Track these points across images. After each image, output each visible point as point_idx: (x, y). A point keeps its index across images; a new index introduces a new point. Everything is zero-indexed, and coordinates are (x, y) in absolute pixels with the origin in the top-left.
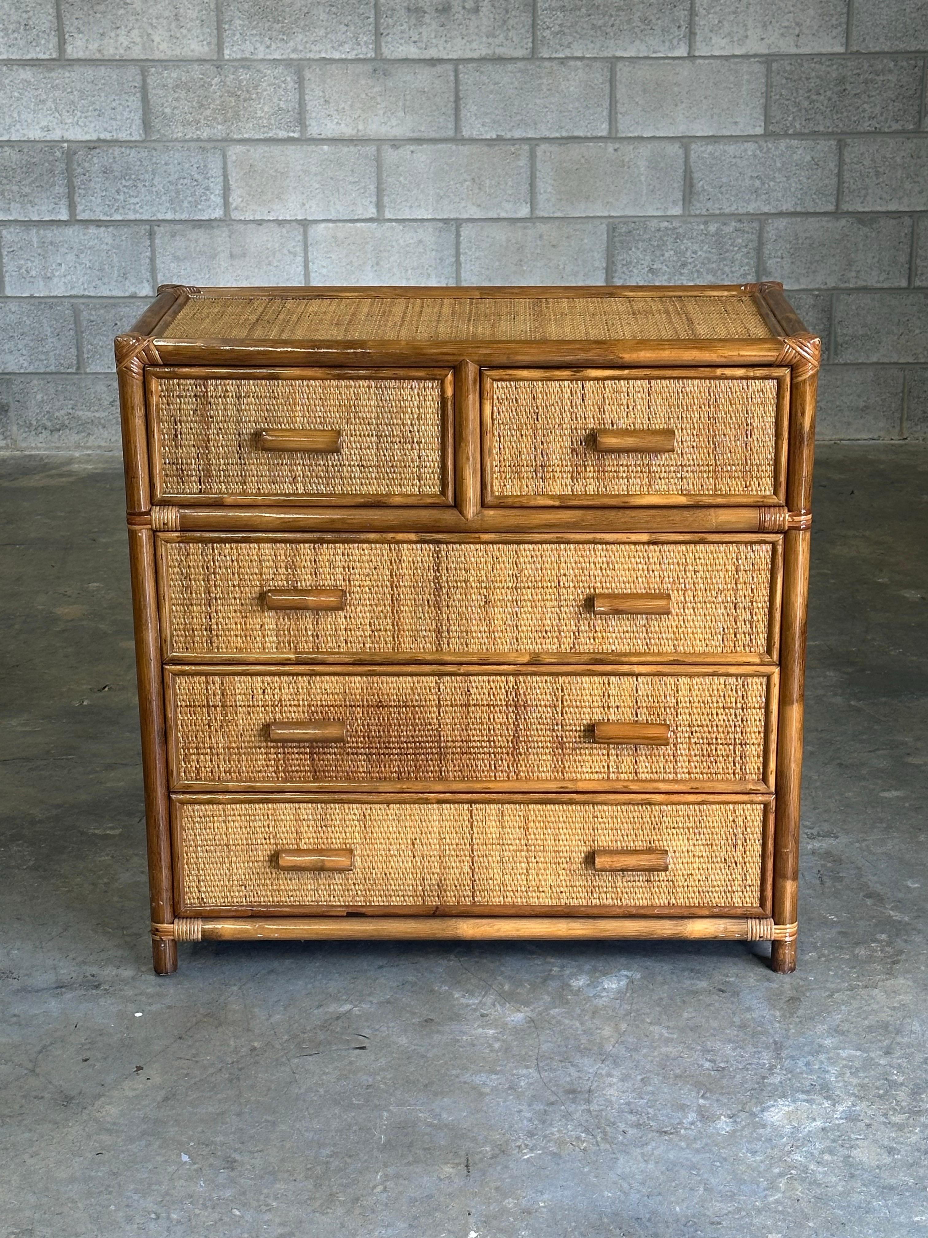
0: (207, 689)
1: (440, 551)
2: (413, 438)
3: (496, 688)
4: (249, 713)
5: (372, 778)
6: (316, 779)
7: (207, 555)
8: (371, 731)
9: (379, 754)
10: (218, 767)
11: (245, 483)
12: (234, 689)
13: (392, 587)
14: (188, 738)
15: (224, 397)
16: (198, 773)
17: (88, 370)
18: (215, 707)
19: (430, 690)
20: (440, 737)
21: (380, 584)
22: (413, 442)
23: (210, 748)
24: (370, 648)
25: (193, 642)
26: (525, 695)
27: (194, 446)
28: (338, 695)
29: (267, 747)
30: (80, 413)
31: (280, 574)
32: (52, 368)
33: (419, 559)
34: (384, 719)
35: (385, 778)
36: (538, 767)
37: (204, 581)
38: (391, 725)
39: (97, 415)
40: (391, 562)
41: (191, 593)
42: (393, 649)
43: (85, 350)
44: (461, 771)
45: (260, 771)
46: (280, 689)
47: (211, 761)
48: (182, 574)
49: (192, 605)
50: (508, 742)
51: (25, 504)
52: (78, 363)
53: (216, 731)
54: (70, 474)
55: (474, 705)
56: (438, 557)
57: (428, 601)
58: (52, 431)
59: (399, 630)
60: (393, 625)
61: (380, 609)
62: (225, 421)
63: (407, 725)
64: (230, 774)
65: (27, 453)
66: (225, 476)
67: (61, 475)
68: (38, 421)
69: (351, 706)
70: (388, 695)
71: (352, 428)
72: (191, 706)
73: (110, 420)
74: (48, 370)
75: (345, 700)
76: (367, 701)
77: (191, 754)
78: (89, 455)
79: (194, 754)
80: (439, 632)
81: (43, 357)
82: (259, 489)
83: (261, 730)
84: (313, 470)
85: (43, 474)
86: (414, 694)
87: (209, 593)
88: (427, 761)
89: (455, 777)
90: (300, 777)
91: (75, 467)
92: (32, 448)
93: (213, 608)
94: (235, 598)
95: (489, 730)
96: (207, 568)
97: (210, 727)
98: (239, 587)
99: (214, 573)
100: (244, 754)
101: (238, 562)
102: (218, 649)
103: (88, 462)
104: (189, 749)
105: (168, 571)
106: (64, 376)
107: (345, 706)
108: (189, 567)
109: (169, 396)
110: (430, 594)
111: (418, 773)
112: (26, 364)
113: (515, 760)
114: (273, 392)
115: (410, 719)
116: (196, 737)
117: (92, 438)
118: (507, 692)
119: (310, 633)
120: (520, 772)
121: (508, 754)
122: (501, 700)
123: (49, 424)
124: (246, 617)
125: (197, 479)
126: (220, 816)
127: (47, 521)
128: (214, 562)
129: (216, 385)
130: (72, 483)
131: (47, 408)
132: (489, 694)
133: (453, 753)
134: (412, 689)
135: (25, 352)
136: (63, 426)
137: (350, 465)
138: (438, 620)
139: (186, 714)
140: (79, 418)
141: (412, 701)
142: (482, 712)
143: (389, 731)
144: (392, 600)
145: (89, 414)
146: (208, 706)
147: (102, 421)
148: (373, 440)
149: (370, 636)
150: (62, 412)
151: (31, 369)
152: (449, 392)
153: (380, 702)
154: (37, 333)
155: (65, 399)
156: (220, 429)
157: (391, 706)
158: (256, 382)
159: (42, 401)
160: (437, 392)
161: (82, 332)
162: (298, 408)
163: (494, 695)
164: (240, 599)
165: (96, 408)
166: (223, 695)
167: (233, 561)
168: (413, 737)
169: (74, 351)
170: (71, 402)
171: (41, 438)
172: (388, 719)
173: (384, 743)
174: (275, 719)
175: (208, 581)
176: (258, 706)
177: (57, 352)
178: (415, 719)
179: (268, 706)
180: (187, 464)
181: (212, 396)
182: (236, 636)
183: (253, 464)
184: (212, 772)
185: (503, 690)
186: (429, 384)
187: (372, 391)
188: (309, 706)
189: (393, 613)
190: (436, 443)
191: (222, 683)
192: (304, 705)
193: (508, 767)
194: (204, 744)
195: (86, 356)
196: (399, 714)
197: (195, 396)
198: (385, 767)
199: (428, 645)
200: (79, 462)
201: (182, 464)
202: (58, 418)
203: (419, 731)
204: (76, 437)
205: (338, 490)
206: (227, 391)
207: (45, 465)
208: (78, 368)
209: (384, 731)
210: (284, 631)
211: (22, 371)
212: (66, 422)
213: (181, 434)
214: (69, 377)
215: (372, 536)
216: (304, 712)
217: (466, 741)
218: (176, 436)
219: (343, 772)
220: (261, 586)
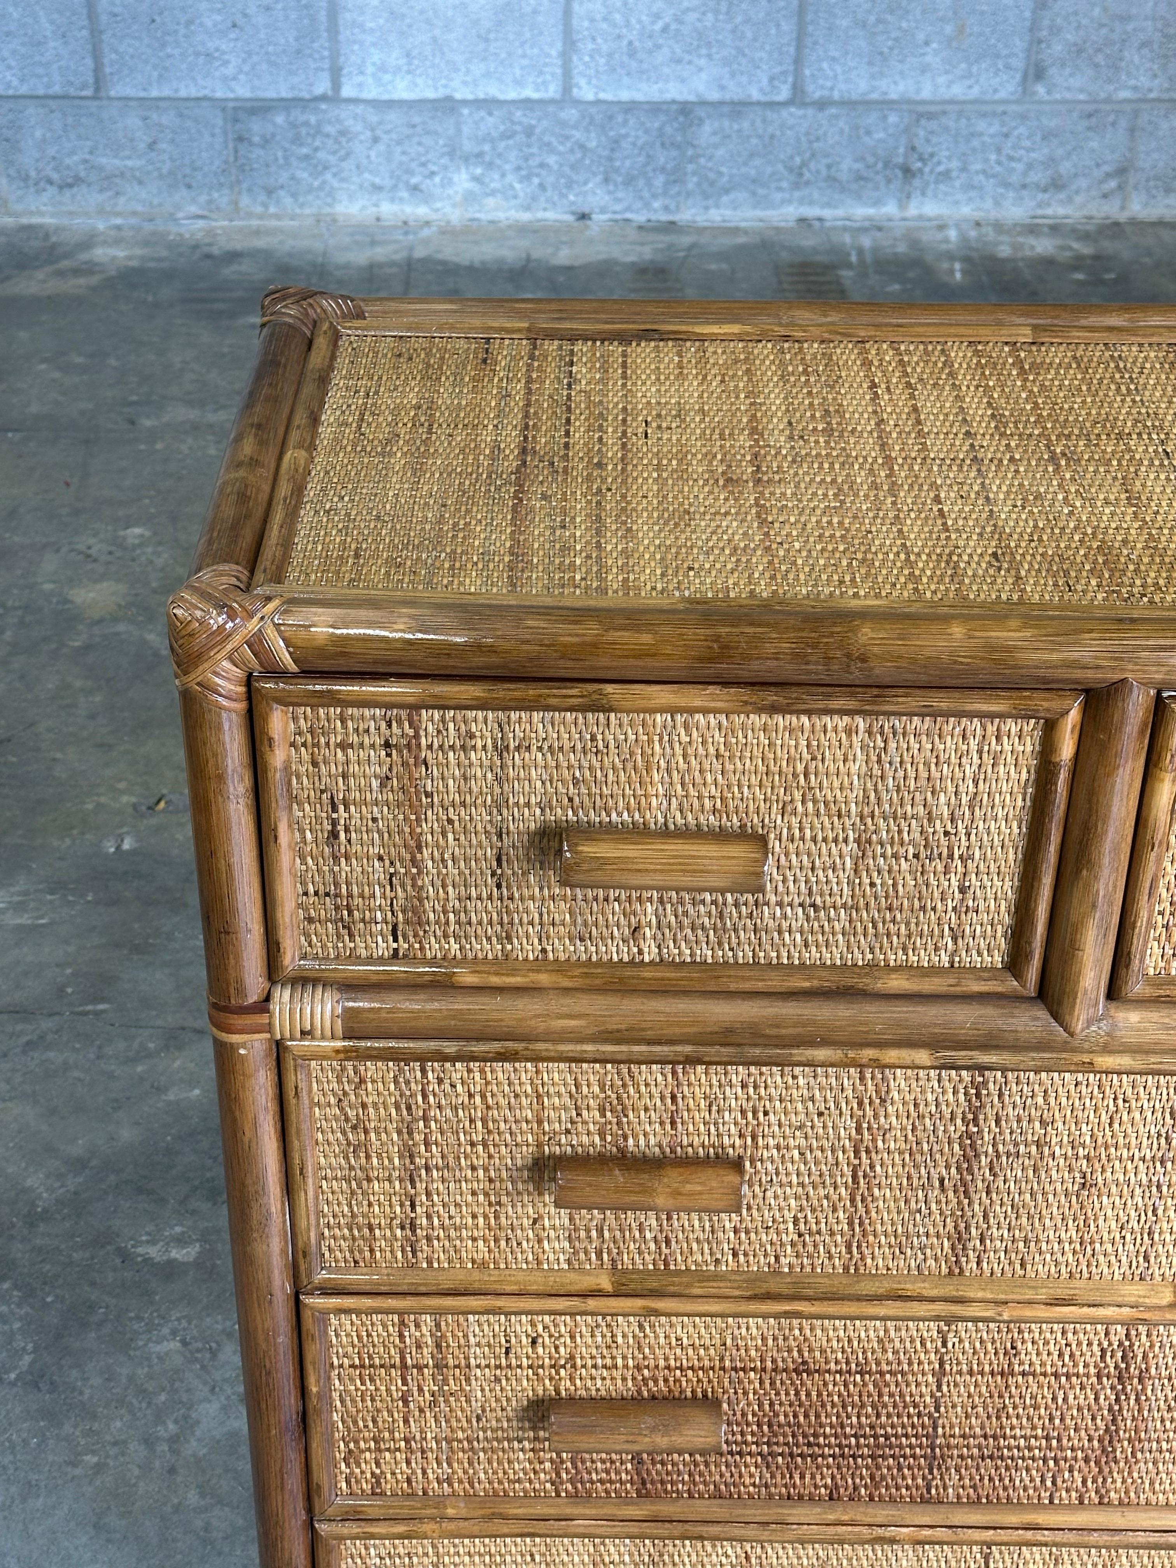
0: (401, 1336)
1: (985, 1083)
2: (950, 848)
3: (1079, 1344)
4: (498, 1380)
5: (771, 1496)
6: (643, 1494)
7: (407, 1083)
8: (776, 1415)
9: (791, 1455)
10: (424, 1472)
11: (509, 938)
12: (465, 1336)
13: (857, 1153)
14: (355, 1422)
15: (463, 747)
16: (378, 1483)
17: (112, 93)
18: (420, 1368)
19: (923, 1344)
20: (935, 1428)
21: (827, 1145)
22: (951, 856)
23: (407, 1441)
24: (790, 1266)
25: (372, 1251)
26: (1145, 1356)
27: (381, 859)
28: (706, 1349)
29: (536, 1439)
30: (103, 161)
31: (585, 1123)
32: (57, 89)
33: (930, 1097)
34: (808, 1395)
35: (801, 1497)
36: (1152, 1483)
37: (399, 1132)
38: (823, 1406)
39: (129, 163)
40: (860, 1104)
41: (368, 1157)
42: (846, 1268)
43: (106, 61)
44: (974, 1487)
45: (519, 1481)
46: (572, 1337)
47: (408, 1462)
48: (347, 1120)
49: (369, 1180)
50: (1090, 1440)
51: (23, 335)
52: (97, 81)
53: (421, 1411)
54: (90, 269)
55: (1023, 1374)
56: (978, 1095)
57: (942, 1181)
58: (61, 188)
59: (864, 1234)
60: (851, 1224)
61: (822, 1192)
62: (463, 804)
63: (863, 1406)
64: (450, 1485)
65: (24, 221)
66: (458, 922)
67: (77, 272)
68: (39, 171)
69: (735, 1369)
70: (823, 1351)
71: (795, 822)
72: (362, 1366)
73: (148, 173)
74: (51, 92)
75: (722, 1359)
76: (774, 1361)
77: (363, 1452)
78: (118, 228)
79: (369, 1449)
80: (960, 1239)
81: (40, 71)
82: (544, 951)
83: (525, 1410)
84: (686, 914)
85: (49, 269)
86: (885, 1351)
87: (411, 1157)
88: (900, 1469)
89: (959, 1497)
90: (607, 1491)
91: (100, 253)
92: (32, 213)
93: (421, 1186)
94: (474, 1168)
95: (1051, 1419)
96: (409, 1108)
97: (406, 1403)
98: (485, 1145)
99: (425, 1118)
100: (484, 1450)
101: (483, 1097)
102: (430, 1263)
103: (118, 242)
104: (357, 1442)
105: (312, 1114)
106: (76, 102)
107: (723, 1369)
108: (364, 1106)
109: (317, 745)
110: (948, 1167)
111: (877, 1488)
112: (15, 82)
113: (1101, 1471)
114: (593, 738)
115: (870, 1395)
116: (374, 1421)
117: (122, 200)
118: (1103, 1351)
119: (648, 1235)
120: (1108, 1491)
121: (1087, 1460)
122: (1086, 1366)
123: (55, 176)
124: (499, 1203)
125: (387, 929)
126: (426, 1554)
127: (57, 375)
128: (425, 1096)
129: (443, 720)
130: (94, 289)
131: (51, 151)
132: (1061, 1355)
133: (961, 1457)
134: (880, 1341)
135: (13, 63)
136: (78, 181)
137: (780, 904)
138: (962, 1218)
139: (352, 1380)
140: (101, 169)
141: (878, 1363)
142: (1040, 1386)
143: (818, 1416)
144: (855, 1177)
145: (116, 162)
146: (404, 1365)
147: (137, 174)
148: (846, 850)
149: (793, 1244)
150: (75, 158)
151: (24, 90)
152: (1067, 749)
153: (804, 1363)
154: (30, 32)
155: (79, 137)
156: (450, 821)
157: (829, 1371)
158: (548, 715)
159: (44, 140)
160: (1029, 746)
161: (101, 32)
162: (656, 777)
163: (1072, 1356)
164: (486, 1170)
165: (127, 153)
166: (438, 1346)
167: (471, 1096)
168: (872, 1427)
169: (89, 62)
170: (89, 143)
171: (45, 197)
172: (819, 1395)
173: (805, 1436)
174: (557, 1392)
175: (410, 1133)
176: (520, 1366)
177: (63, 63)
178: (880, 1395)
179: (542, 1367)
180: (362, 896)
181: (430, 747)
182: (474, 1240)
183: (532, 898)
184: (409, 1481)
185: (1095, 1348)
186: (1011, 726)
187: (857, 745)
188: (638, 1367)
189: (853, 1200)
190: (1011, 859)
191: (438, 1326)
192: (626, 1366)
193: (1084, 1482)
194: (392, 1432)
195: (108, 70)
196: (846, 1385)
197: (387, 745)
198: (802, 1477)
199: (931, 1262)
200: (105, 243)
201: (350, 895)
202: (68, 168)
203: (889, 1416)
204: (100, 198)
205: (745, 955)
206: (472, 736)
207: (54, 247)
208: (97, 89)
209: (806, 1416)
210: (588, 1231)
211: (11, 92)
212: (82, 174)
213: (347, 830)
214: (83, 103)
215: (821, 1054)
216: (624, 1379)
217: (995, 1437)
218: (334, 834)
219: (705, 1483)
220: (539, 1145)
